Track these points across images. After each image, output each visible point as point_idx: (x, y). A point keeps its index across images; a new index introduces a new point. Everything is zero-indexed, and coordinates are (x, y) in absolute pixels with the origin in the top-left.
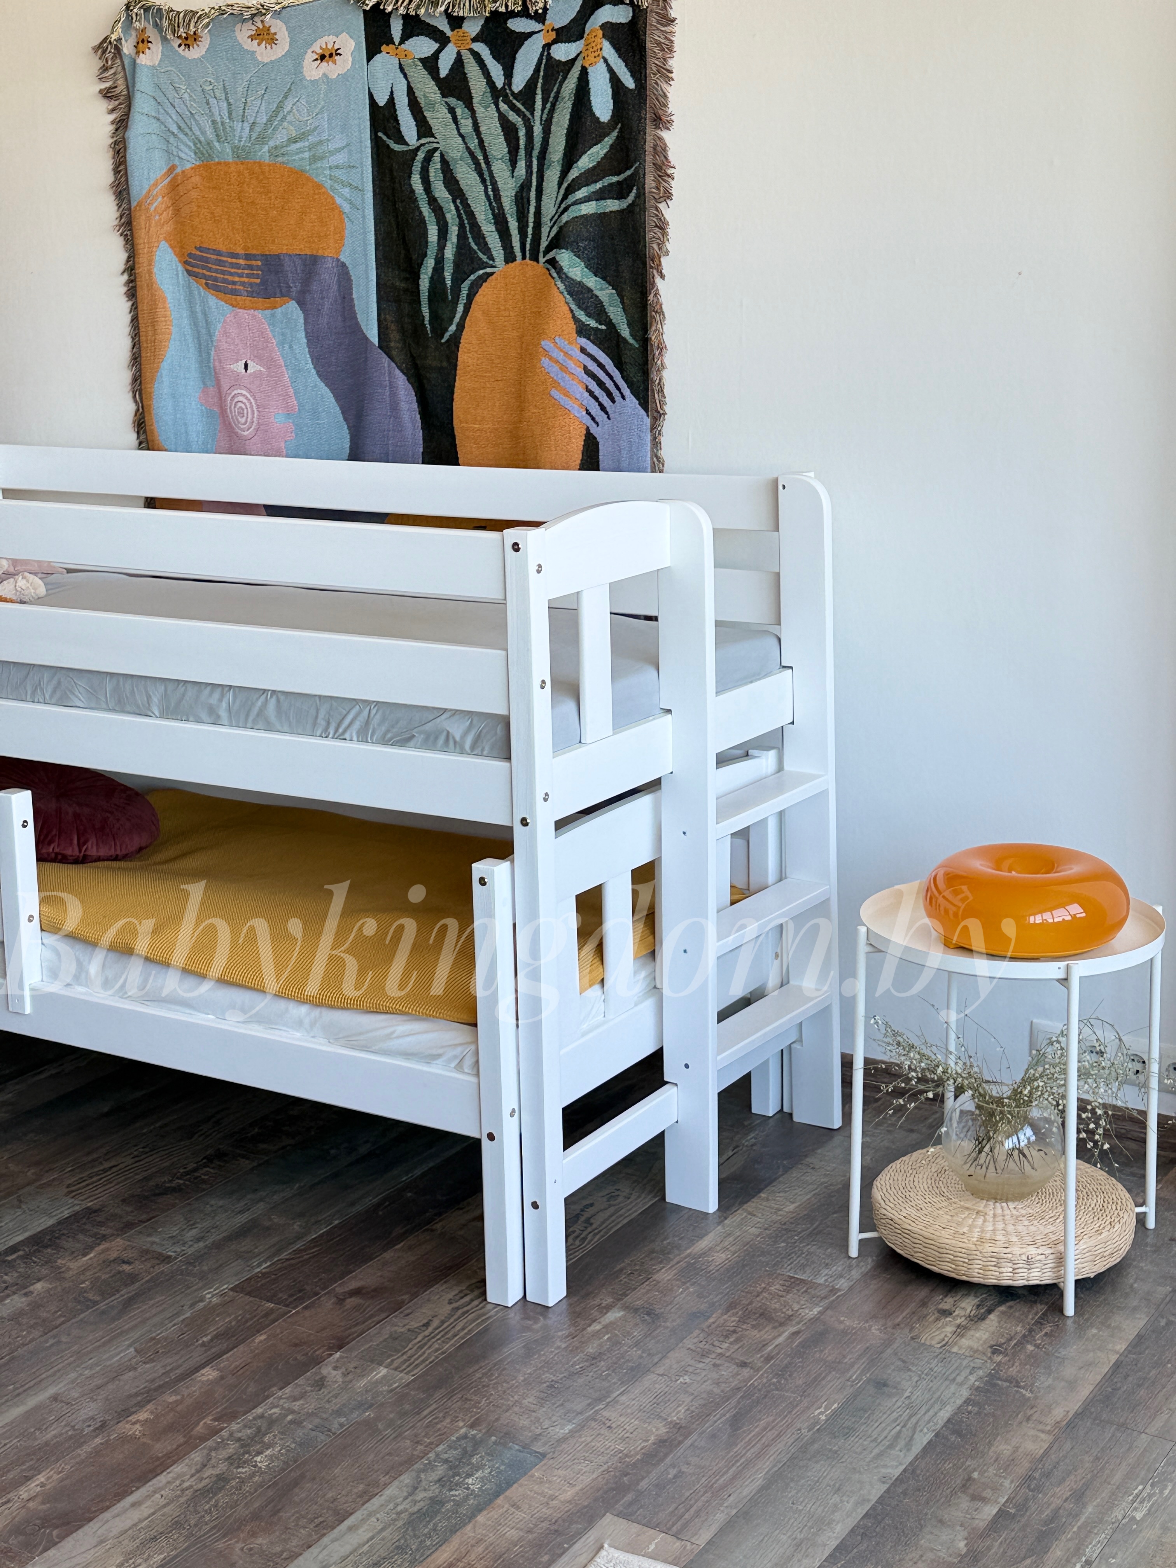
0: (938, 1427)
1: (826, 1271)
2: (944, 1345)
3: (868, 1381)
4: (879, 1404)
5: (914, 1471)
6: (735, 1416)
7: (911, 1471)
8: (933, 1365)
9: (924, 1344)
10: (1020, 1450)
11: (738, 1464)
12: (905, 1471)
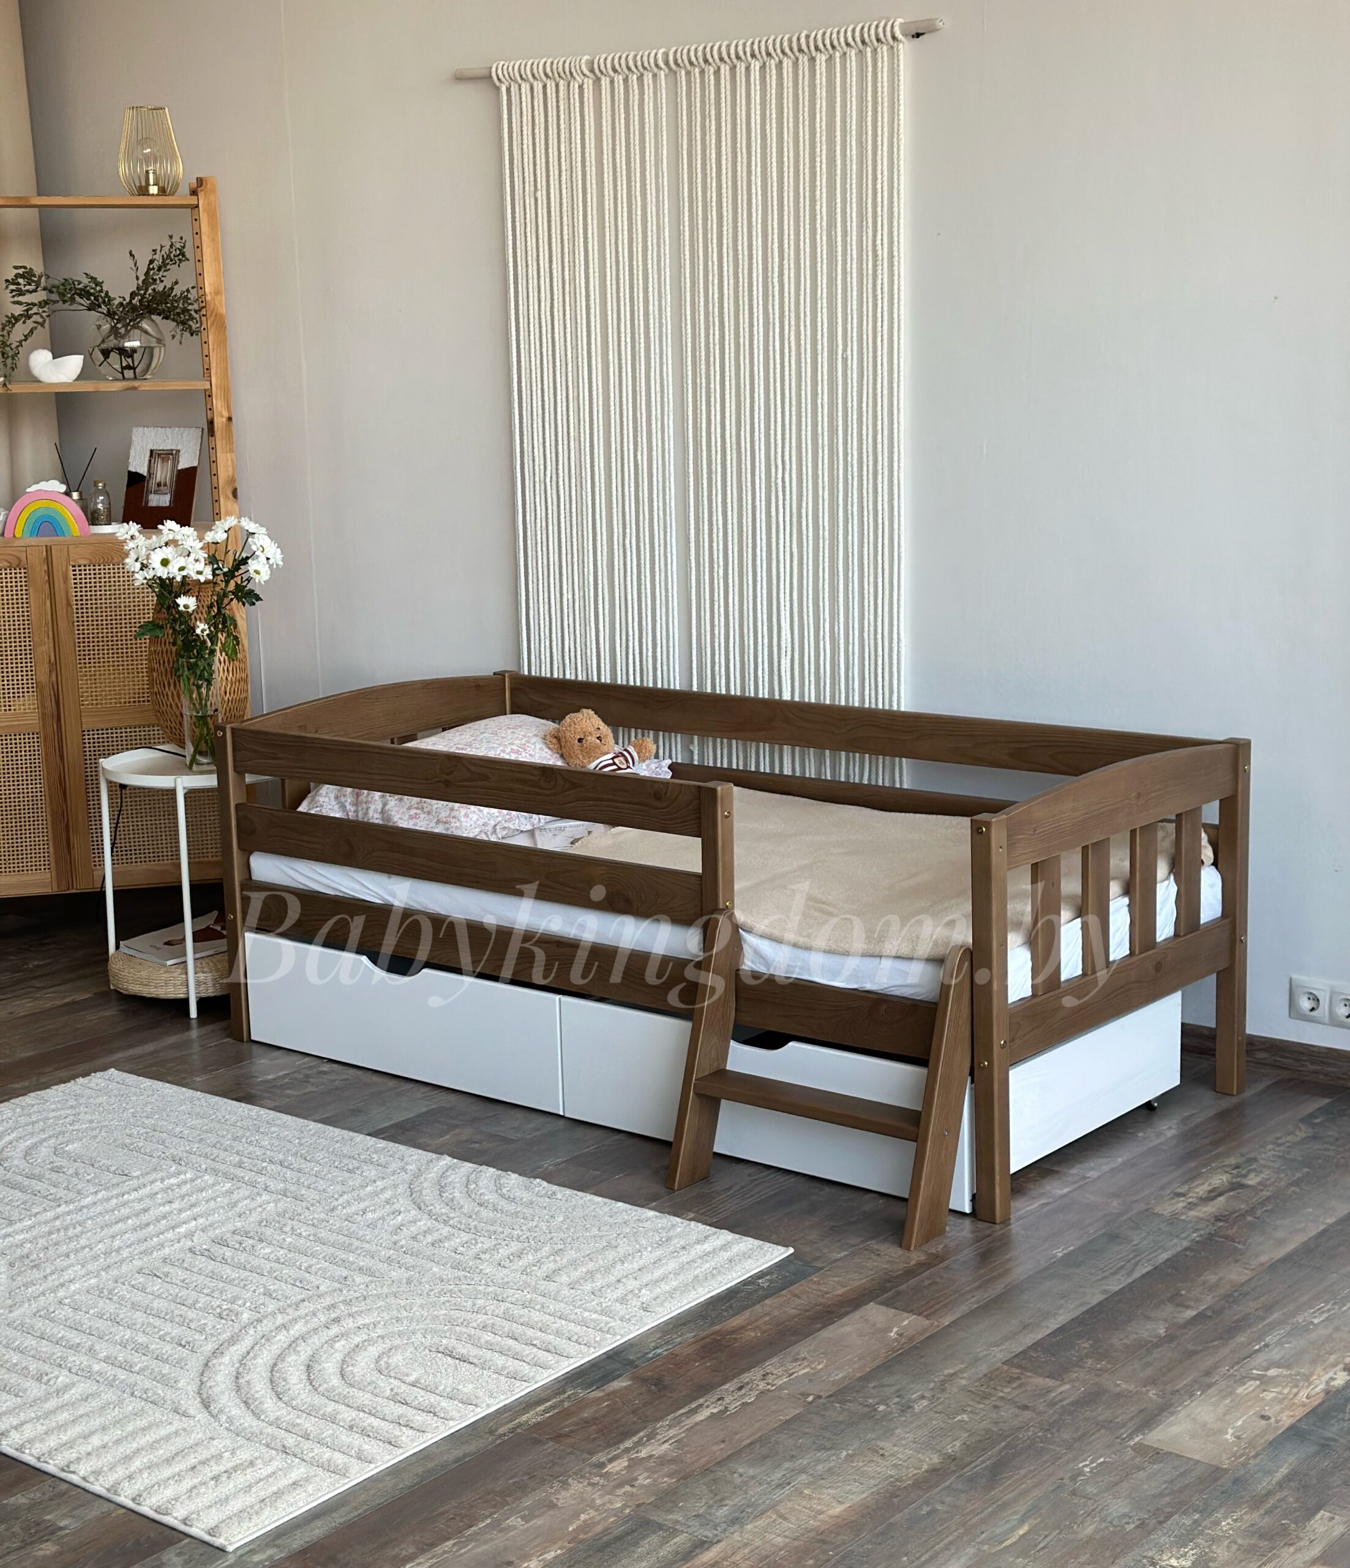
0: (1158, 1263)
2: (1174, 1215)
3: (1104, 1233)
4: (1109, 1248)
7: (1129, 1288)
8: (1161, 1227)
9: (1155, 1214)
10: (1225, 1279)
12: (1123, 1288)
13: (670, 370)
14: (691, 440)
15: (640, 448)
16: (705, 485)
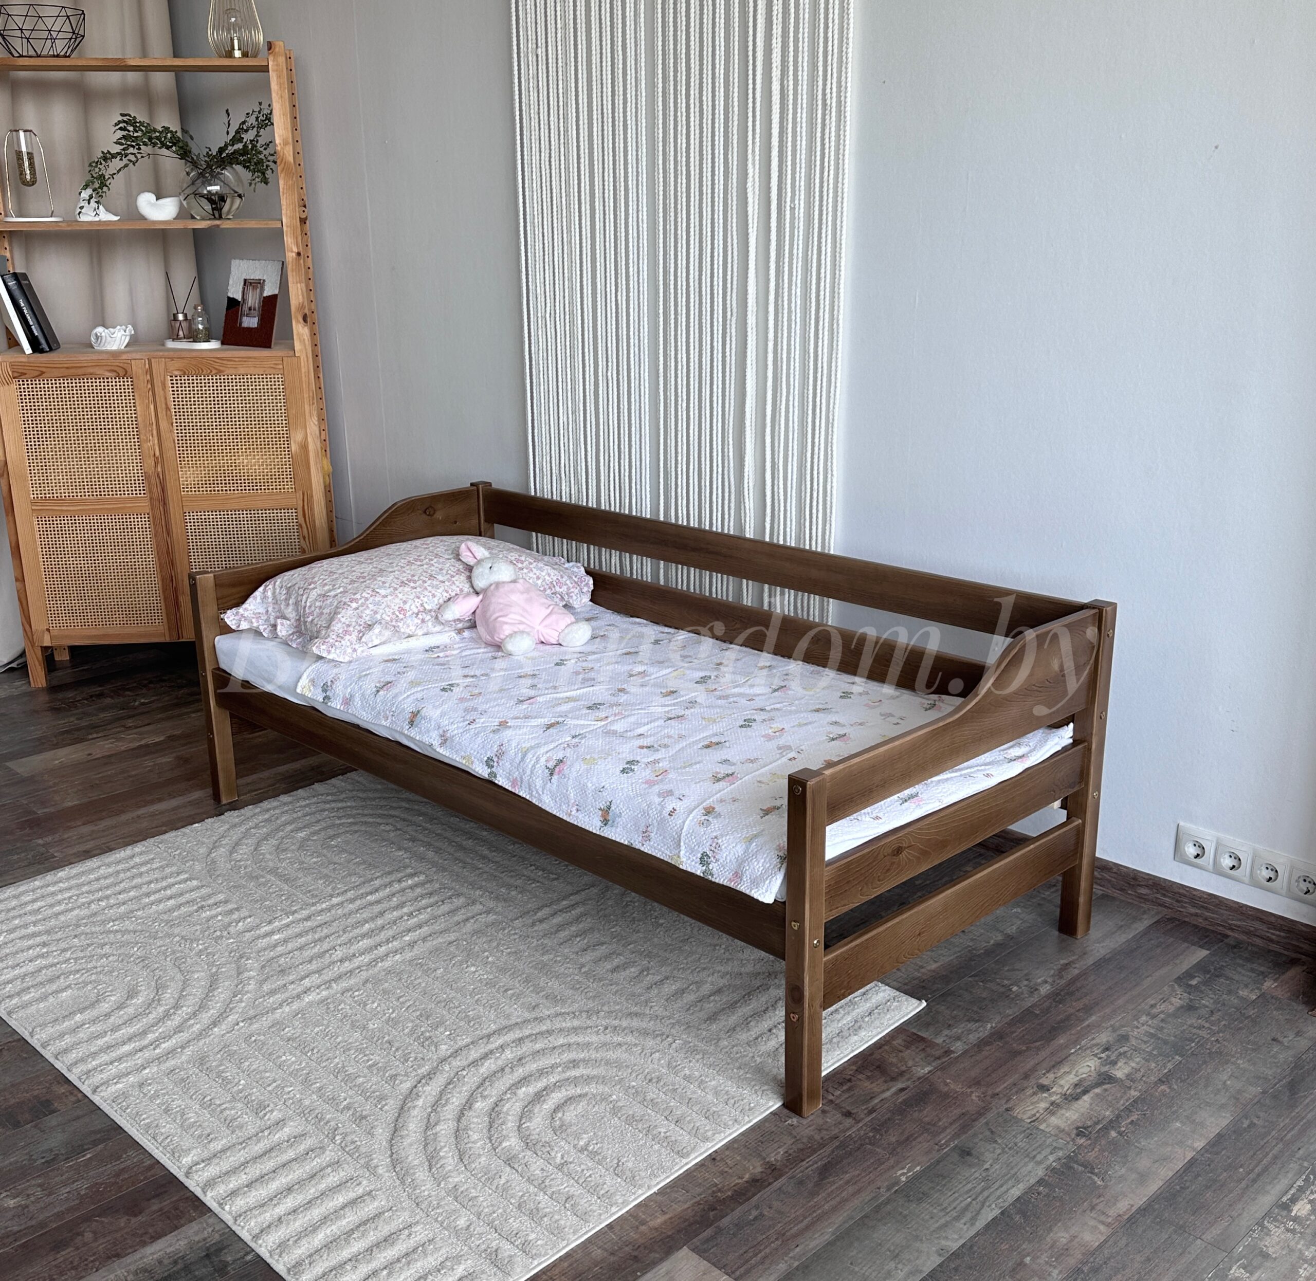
0: (1007, 1204)
1: (946, 1032)
2: (1034, 1121)
3: (956, 1146)
4: (958, 1173)
5: (971, 1247)
6: (825, 1165)
7: (968, 1247)
8: (1018, 1140)
9: (1014, 1117)
10: (1077, 1240)
11: (815, 1215)
12: (963, 1246)
13: (645, 217)
14: (661, 283)
15: (620, 290)
16: (673, 326)
